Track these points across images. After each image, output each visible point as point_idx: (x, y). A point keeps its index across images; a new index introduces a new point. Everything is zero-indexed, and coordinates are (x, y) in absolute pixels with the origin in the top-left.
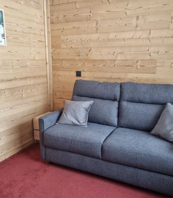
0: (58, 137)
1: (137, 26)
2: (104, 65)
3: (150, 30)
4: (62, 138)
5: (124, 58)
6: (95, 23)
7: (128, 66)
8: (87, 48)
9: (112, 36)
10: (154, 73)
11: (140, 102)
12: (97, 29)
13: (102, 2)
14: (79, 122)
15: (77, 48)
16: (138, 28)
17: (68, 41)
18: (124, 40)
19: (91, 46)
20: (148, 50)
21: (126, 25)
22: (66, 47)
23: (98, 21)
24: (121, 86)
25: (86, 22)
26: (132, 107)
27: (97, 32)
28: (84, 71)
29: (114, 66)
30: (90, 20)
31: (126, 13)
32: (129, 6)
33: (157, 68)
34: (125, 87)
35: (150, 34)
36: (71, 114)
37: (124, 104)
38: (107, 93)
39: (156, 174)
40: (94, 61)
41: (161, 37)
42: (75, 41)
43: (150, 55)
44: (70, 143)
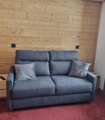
0: (26, 90)
1: (51, 20)
2: (32, 40)
3: (58, 23)
4: (28, 90)
5: (45, 37)
6: (26, 14)
7: (47, 41)
8: (20, 29)
9: (37, 23)
10: (60, 45)
11: (60, 61)
12: (27, 18)
13: (31, 1)
14: (32, 77)
15: (12, 28)
16: (52, 21)
17: (4, 22)
18: (45, 26)
19: (23, 28)
20: (58, 33)
21: (45, 18)
22: (2, 26)
23: (28, 12)
24: (49, 53)
25: (19, 11)
26: (57, 64)
27: (27, 19)
28: (18, 44)
29: (39, 41)
30: (22, 11)
31: (46, 11)
32: (47, 7)
33: (62, 42)
34: (52, 53)
35: (58, 24)
36: (25, 73)
37: (53, 62)
38: (42, 57)
39: (81, 94)
40: (26, 37)
41: (63, 27)
42: (10, 23)
43: (58, 36)
44: (35, 91)
